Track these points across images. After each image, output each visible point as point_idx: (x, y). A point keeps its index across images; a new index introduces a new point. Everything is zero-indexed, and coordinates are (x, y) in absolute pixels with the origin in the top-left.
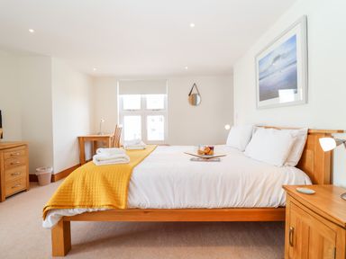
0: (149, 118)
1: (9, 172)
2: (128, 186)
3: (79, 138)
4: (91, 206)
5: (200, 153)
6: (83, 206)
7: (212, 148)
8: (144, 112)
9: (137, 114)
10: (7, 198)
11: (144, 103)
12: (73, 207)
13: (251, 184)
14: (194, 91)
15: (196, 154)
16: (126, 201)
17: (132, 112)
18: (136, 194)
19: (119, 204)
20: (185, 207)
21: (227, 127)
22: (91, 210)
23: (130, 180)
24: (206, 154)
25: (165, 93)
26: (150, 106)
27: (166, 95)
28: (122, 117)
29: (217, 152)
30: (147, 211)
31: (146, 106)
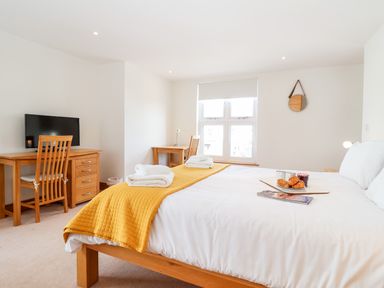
0: (234, 128)
1: (80, 179)
2: (152, 222)
3: (153, 149)
4: (110, 238)
5: (281, 183)
6: (102, 236)
7: (304, 179)
8: (227, 121)
9: (219, 123)
10: (77, 205)
11: (227, 109)
12: (92, 234)
13: (360, 265)
14: (298, 91)
15: (275, 184)
16: (147, 241)
17: (213, 121)
18: (159, 235)
19: (137, 244)
20: (227, 272)
21: (347, 144)
22: (109, 243)
23: (156, 212)
24: (290, 187)
25: (255, 96)
26: (235, 114)
27: (256, 99)
28: (201, 126)
29: (313, 184)
30: (173, 263)
31: (230, 114)
